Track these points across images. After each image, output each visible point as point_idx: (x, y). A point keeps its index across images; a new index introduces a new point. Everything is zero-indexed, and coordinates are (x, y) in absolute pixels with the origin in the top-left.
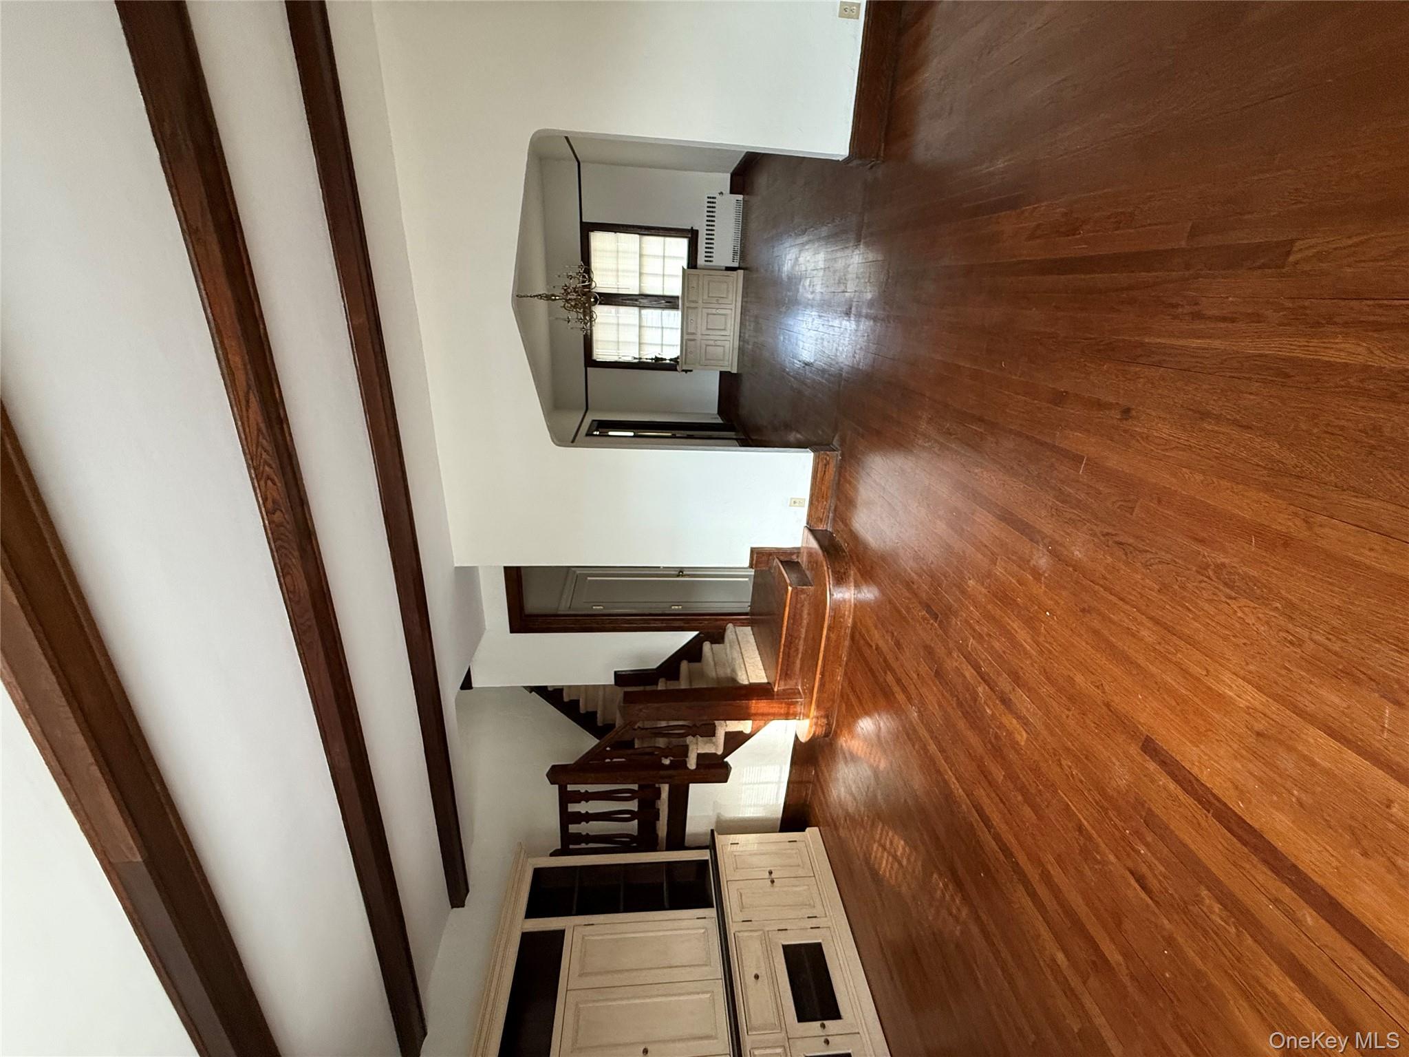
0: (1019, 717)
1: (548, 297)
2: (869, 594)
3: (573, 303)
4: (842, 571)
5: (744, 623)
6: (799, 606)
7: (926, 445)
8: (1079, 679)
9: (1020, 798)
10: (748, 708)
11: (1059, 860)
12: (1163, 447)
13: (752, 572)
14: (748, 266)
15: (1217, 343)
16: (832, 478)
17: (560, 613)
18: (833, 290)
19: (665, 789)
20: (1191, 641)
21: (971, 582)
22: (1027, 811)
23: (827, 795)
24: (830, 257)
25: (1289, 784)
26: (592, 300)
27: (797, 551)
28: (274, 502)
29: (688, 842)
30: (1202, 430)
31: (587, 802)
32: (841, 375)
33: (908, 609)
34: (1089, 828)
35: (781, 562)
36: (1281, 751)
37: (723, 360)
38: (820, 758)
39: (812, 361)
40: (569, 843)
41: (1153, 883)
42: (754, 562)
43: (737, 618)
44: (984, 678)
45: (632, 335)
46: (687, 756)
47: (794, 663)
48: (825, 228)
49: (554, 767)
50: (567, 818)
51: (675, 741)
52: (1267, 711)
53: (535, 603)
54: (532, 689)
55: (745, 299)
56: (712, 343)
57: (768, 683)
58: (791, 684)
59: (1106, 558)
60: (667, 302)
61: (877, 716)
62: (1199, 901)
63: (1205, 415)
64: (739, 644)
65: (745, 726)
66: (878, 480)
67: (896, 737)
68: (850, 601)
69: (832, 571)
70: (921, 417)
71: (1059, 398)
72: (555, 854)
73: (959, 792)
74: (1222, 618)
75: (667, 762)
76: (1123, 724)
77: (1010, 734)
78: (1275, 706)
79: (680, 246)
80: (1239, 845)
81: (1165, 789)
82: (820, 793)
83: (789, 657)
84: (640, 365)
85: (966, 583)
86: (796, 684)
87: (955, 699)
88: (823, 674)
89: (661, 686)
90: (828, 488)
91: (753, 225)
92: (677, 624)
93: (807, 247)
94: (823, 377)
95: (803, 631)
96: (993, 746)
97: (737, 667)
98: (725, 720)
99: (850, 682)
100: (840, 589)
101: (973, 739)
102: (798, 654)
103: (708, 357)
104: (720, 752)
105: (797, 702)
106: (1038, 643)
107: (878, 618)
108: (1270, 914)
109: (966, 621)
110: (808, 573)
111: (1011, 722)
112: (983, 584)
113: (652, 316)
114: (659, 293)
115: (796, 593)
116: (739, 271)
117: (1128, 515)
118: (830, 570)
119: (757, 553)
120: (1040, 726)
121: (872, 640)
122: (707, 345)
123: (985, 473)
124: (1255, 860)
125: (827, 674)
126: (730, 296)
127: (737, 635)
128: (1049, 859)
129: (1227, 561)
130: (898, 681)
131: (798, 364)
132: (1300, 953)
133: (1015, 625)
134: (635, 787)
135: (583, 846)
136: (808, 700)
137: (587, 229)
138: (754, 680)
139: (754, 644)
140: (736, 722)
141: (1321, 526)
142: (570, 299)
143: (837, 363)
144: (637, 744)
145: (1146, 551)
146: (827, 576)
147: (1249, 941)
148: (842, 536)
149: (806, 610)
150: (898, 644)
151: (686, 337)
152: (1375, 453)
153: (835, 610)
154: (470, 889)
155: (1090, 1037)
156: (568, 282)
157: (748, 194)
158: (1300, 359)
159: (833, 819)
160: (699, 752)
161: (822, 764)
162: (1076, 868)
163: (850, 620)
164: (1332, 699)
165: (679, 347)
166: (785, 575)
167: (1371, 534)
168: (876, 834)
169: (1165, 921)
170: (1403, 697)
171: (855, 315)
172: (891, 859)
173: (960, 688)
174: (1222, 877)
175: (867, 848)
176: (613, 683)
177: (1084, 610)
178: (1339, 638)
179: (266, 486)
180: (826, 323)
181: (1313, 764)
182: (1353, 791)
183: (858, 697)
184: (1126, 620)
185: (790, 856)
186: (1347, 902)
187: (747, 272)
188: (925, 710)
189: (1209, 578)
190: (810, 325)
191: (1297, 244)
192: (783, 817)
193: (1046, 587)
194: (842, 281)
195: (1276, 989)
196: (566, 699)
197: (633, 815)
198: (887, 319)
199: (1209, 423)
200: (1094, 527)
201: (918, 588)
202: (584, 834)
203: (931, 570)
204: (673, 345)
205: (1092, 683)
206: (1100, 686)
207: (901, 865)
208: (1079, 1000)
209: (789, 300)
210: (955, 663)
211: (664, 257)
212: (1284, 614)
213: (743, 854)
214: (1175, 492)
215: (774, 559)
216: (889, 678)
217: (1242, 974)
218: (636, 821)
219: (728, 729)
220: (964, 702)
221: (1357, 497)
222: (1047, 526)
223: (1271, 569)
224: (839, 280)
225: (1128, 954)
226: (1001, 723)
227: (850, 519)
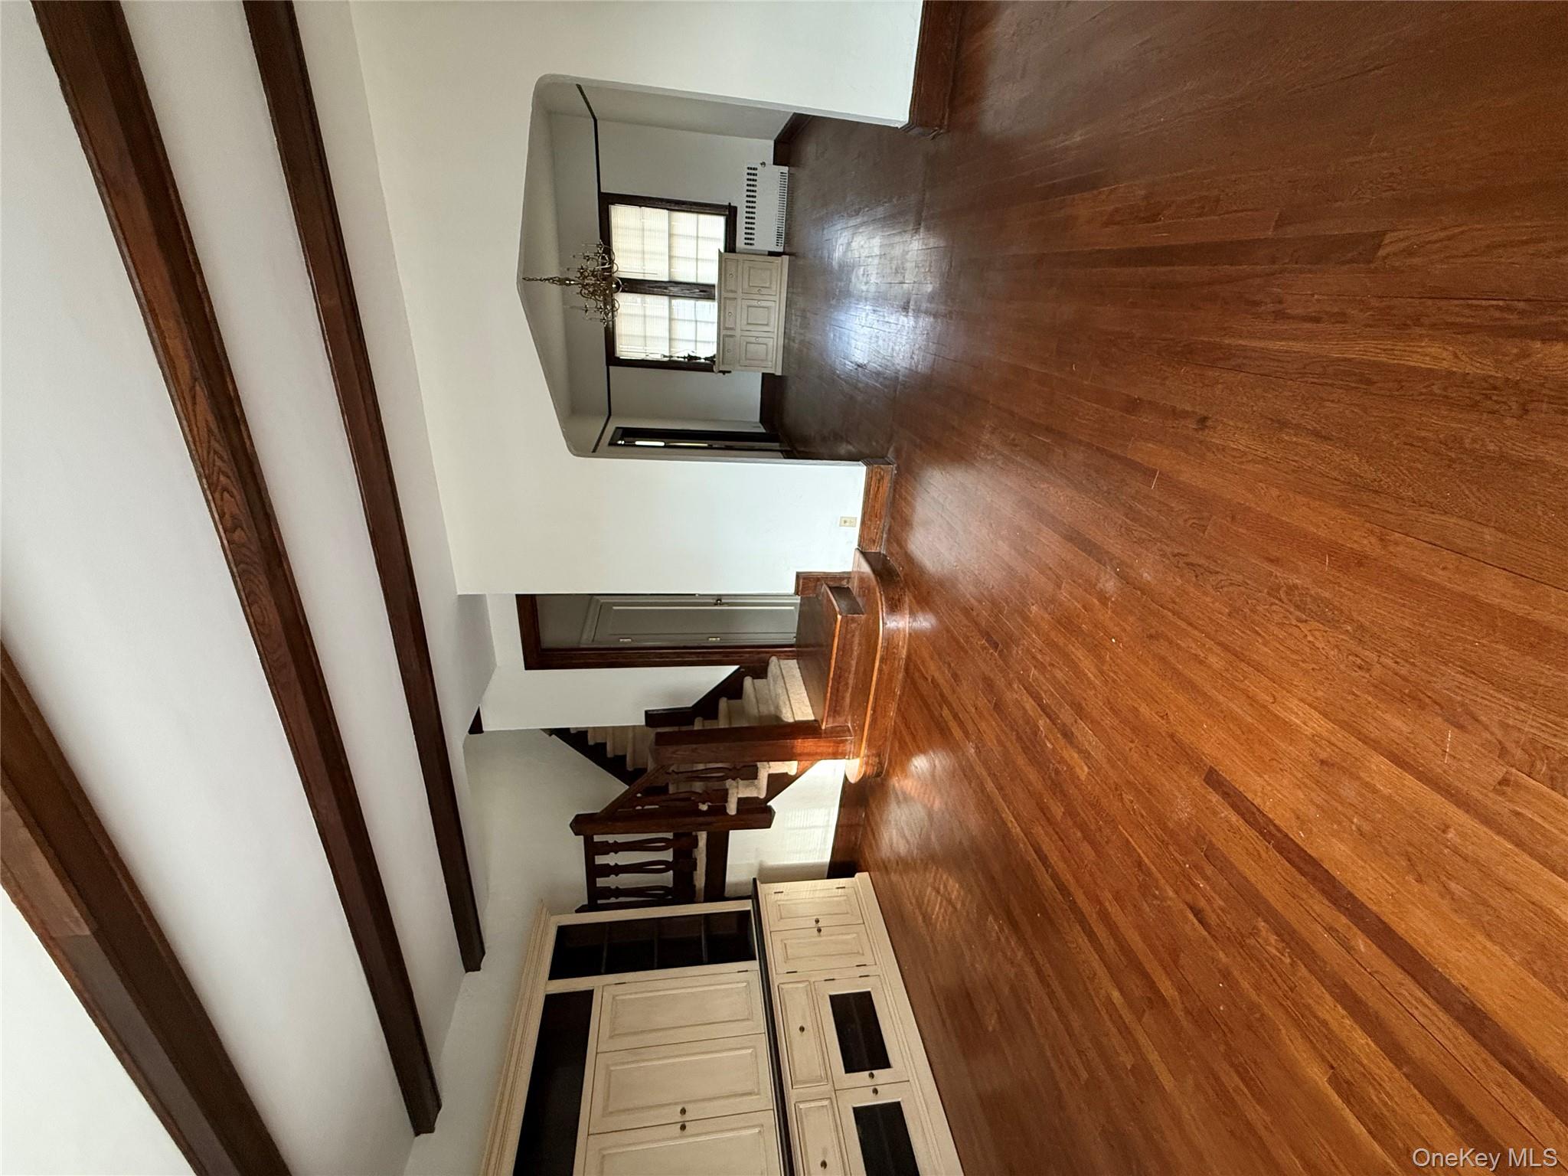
0: (1080, 750)
1: (562, 282)
2: (925, 622)
3: (591, 290)
4: (896, 597)
5: (789, 656)
6: (849, 636)
7: (989, 457)
8: (1144, 709)
9: (1079, 834)
10: (793, 747)
11: (1117, 897)
12: (1239, 460)
13: (797, 600)
14: (794, 251)
15: (1297, 346)
16: (886, 494)
17: (581, 646)
18: (889, 280)
19: (703, 838)
20: (1259, 668)
21: (1034, 608)
22: (1086, 848)
23: (878, 840)
24: (886, 242)
25: (1350, 812)
26: (614, 286)
27: (847, 576)
28: (233, 517)
29: (728, 892)
30: (1280, 441)
31: (616, 853)
32: (897, 378)
33: (967, 638)
34: (1150, 865)
35: (830, 588)
36: (1344, 780)
37: (766, 360)
38: (871, 801)
39: (865, 362)
40: (596, 898)
41: (1213, 920)
42: (800, 589)
43: (781, 650)
44: (1045, 710)
45: (660, 329)
46: (726, 801)
47: (843, 698)
48: (881, 209)
49: (578, 816)
50: (594, 872)
51: (716, 785)
52: (1333, 739)
53: (553, 635)
54: (552, 732)
55: (791, 290)
56: (753, 340)
57: (815, 720)
58: (840, 721)
59: (1175, 581)
60: (701, 291)
61: (932, 753)
62: (1255, 932)
63: (1284, 424)
64: (783, 678)
65: (790, 767)
66: (936, 497)
67: (952, 775)
68: (904, 631)
69: (886, 598)
70: (984, 427)
71: (1133, 406)
72: (582, 910)
73: (1016, 830)
74: (1291, 643)
75: (704, 807)
76: (1185, 755)
77: (1070, 768)
78: (1341, 734)
79: (716, 225)
80: (1298, 875)
81: (1227, 821)
82: (871, 837)
83: (838, 691)
84: (670, 365)
85: (1029, 609)
86: (846, 721)
87: (1015, 733)
88: (874, 710)
89: (698, 725)
90: (882, 506)
91: (802, 202)
92: (714, 658)
93: (860, 230)
94: (877, 381)
95: (854, 663)
96: (1052, 781)
97: (781, 703)
98: (768, 761)
99: (904, 718)
100: (894, 618)
101: (1032, 775)
102: (848, 688)
103: (749, 356)
104: (763, 795)
105: (847, 740)
106: (1102, 673)
107: (934, 647)
108: (1325, 944)
109: (1028, 650)
110: (859, 600)
111: (1072, 756)
112: (1046, 610)
113: (684, 307)
114: (692, 280)
115: (846, 622)
116: (784, 256)
117: (1200, 534)
118: (883, 598)
119: (804, 579)
120: (1101, 760)
121: (927, 672)
122: (747, 343)
123: (1051, 488)
124: (1313, 890)
125: (879, 709)
126: (774, 287)
127: (781, 669)
128: (1107, 896)
129: (1299, 582)
130: (956, 716)
131: (850, 366)
132: (1352, 981)
133: (1079, 654)
134: (670, 835)
135: (613, 900)
136: (858, 738)
137: (607, 201)
138: (800, 718)
139: (801, 678)
140: (780, 763)
141: (1396, 544)
142: (587, 284)
143: (893, 364)
144: (672, 789)
145: (1217, 573)
146: (880, 603)
147: (1303, 971)
148: (897, 559)
149: (856, 640)
150: (955, 676)
151: (723, 332)
152: (1454, 466)
153: (888, 640)
154: (486, 951)
155: (1143, 1073)
156: (585, 264)
157: (793, 166)
158: (1384, 364)
159: (884, 863)
160: (740, 796)
161: (874, 806)
162: (1135, 906)
163: (904, 653)
164: (1396, 724)
165: (715, 344)
166: (834, 602)
167: (1445, 552)
168: (930, 877)
169: (1221, 955)
170: (1465, 720)
171: (913, 310)
172: (944, 903)
173: (1021, 722)
174: (1279, 908)
175: (920, 892)
176: (643, 723)
177: (1151, 637)
178: (1407, 661)
179: (222, 499)
180: (882, 319)
181: (1375, 791)
182: (1412, 818)
183: (912, 733)
184: (1194, 646)
185: (839, 903)
186: (1400, 929)
187: (793, 258)
188: (983, 746)
189: (1280, 600)
190: (864, 321)
191: (1388, 236)
192: (831, 862)
193: (1112, 612)
194: (899, 270)
195: (1327, 1017)
196: (591, 742)
197: (668, 866)
198: (948, 315)
199: (1288, 434)
200: (1165, 547)
201: (978, 615)
202: (613, 887)
203: (992, 595)
204: (709, 342)
205: (1157, 713)
206: (1165, 716)
207: (955, 908)
208: (1132, 1036)
209: (840, 291)
210: (1015, 696)
211: (697, 237)
212: (1354, 637)
213: (788, 902)
214: (1249, 509)
215: (822, 585)
216: (946, 712)
217: (1295, 1003)
218: (671, 872)
219: (772, 771)
220: (1024, 737)
221: (1433, 513)
222: (1115, 546)
223: (1343, 590)
224: (896, 269)
225: (1183, 989)
226: (1062, 757)
227: (906, 540)
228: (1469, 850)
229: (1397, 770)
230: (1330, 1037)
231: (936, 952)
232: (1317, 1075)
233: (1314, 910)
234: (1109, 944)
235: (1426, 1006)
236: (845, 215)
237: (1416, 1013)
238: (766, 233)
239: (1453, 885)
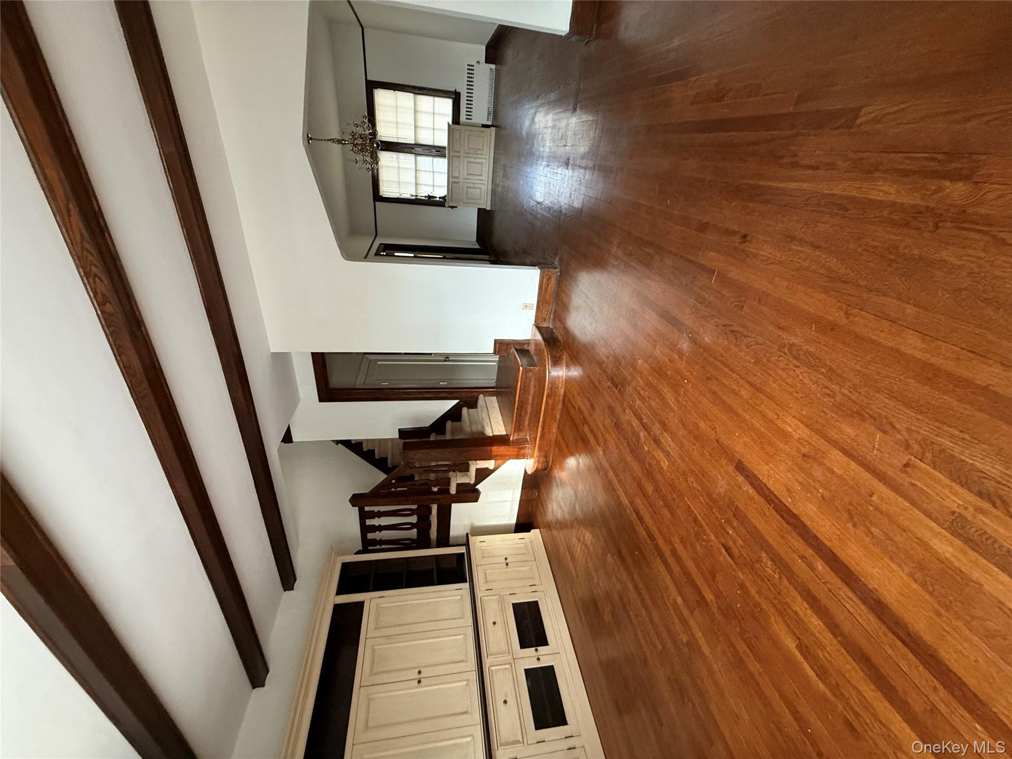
0: (664, 451)
1: (339, 142)
2: (575, 372)
3: (360, 148)
4: (558, 355)
5: (491, 394)
6: (527, 381)
7: (616, 263)
8: (702, 425)
9: (662, 503)
10: (491, 451)
11: (682, 541)
12: (765, 263)
13: (497, 358)
14: (499, 124)
15: (805, 186)
16: (553, 289)
17: (356, 387)
18: (557, 144)
19: (434, 508)
20: (770, 397)
21: (640, 361)
22: (666, 512)
23: (545, 509)
24: (556, 117)
25: (817, 486)
26: (375, 145)
27: (527, 342)
28: (103, 295)
29: (451, 542)
30: (790, 250)
31: (379, 518)
32: (561, 211)
33: (599, 382)
34: (701, 520)
35: (517, 350)
36: (816, 466)
37: (480, 199)
38: (541, 484)
39: (542, 200)
40: (367, 545)
41: (735, 552)
42: (497, 350)
43: (486, 390)
44: (645, 427)
45: (409, 177)
46: (449, 485)
47: (524, 421)
48: (553, 94)
49: (354, 496)
50: (365, 529)
51: (441, 475)
52: (810, 441)
53: (337, 380)
54: (338, 442)
55: (496, 151)
56: (472, 185)
57: (506, 435)
58: (522, 435)
59: (724, 342)
60: (437, 151)
61: (578, 456)
62: (759, 560)
63: (793, 239)
64: (487, 408)
65: (490, 464)
66: (583, 290)
67: (589, 469)
68: (562, 377)
69: (551, 357)
70: (613, 243)
71: (703, 227)
72: (358, 553)
73: (626, 501)
74: (790, 381)
75: (435, 489)
76: (725, 452)
77: (658, 462)
78: (815, 437)
79: (446, 105)
80: (786, 525)
81: (747, 493)
82: (541, 507)
83: (520, 416)
84: (415, 202)
85: (637, 362)
86: (526, 435)
87: (626, 441)
88: (543, 428)
89: (433, 437)
90: (550, 296)
91: (503, 91)
92: (442, 395)
93: (540, 109)
94: (548, 213)
95: (531, 398)
96: (647, 470)
97: (485, 424)
98: (476, 460)
99: (561, 433)
100: (556, 369)
101: (636, 467)
102: (527, 414)
103: (468, 196)
104: (472, 482)
105: (526, 447)
106: (678, 401)
107: (580, 388)
108: (799, 565)
109: (635, 389)
110: (534, 357)
111: (659, 455)
112: (647, 362)
113: (425, 162)
114: (431, 143)
115: (526, 371)
116: (492, 128)
117: (739, 311)
118: (549, 356)
119: (499, 344)
120: (676, 457)
121: (575, 403)
122: (468, 187)
123: (652, 283)
124: (794, 534)
125: (546, 428)
126: (485, 149)
127: (486, 403)
128: (676, 540)
129: (796, 341)
130: (592, 431)
131: (533, 203)
132: (813, 588)
133: (665, 390)
134: (414, 507)
135: (378, 547)
136: (533, 445)
137: (372, 86)
138: (496, 433)
139: (498, 408)
140: (484, 461)
141: (855, 316)
142: (357, 144)
143: (559, 202)
144: (417, 478)
145: (749, 336)
146: (547, 359)
147: (786, 582)
148: (559, 331)
149: (532, 384)
150: (592, 406)
151: (451, 180)
152: (893, 265)
153: (552, 384)
154: (298, 579)
155: (692, 645)
156: (355, 129)
157: (499, 64)
158: (854, 197)
159: (548, 523)
160: (458, 482)
161: (543, 488)
162: (692, 545)
163: (562, 391)
164: (847, 430)
165: (446, 188)
166: (519, 360)
167: (884, 321)
168: (574, 532)
169: (740, 574)
170: (888, 428)
171: (572, 165)
172: (583, 547)
173: (630, 434)
174: (774, 545)
175: (569, 540)
176: (398, 437)
177: (708, 378)
178: (856, 391)
179: (95, 282)
180: (552, 171)
181: (833, 472)
182: (853, 488)
183: (566, 442)
184: (732, 383)
185: (520, 548)
186: (842, 555)
187: (498, 129)
188: (607, 449)
189: (786, 354)
190: (541, 172)
191: (863, 109)
192: (516, 524)
193: (686, 363)
194: (564, 137)
195: (798, 609)
196: (365, 449)
197: (413, 526)
198: (593, 168)
199: (795, 245)
200: (718, 320)
201: (606, 367)
202: (378, 539)
203: (615, 353)
204: (442, 187)
205: (710, 427)
206: (714, 429)
207: (589, 551)
208: (688, 624)
209: (527, 153)
210: (627, 417)
211: (434, 113)
212: (826, 377)
213: (488, 548)
214: (769, 295)
215: (511, 348)
216: (586, 429)
217: (780, 602)
218: (415, 530)
219: (478, 467)
220: (631, 443)
221: (878, 295)
222: (688, 320)
223: (822, 346)
224: (562, 136)
225: (718, 595)
226: (653, 455)
227: (565, 319)
228: (884, 507)
229: (846, 459)
230: (799, 621)
231: (577, 576)
232: (790, 644)
233: (794, 546)
234: (676, 569)
235: (853, 601)
236: (531, 98)
237: (848, 606)
238: (480, 112)
239: (873, 529)
